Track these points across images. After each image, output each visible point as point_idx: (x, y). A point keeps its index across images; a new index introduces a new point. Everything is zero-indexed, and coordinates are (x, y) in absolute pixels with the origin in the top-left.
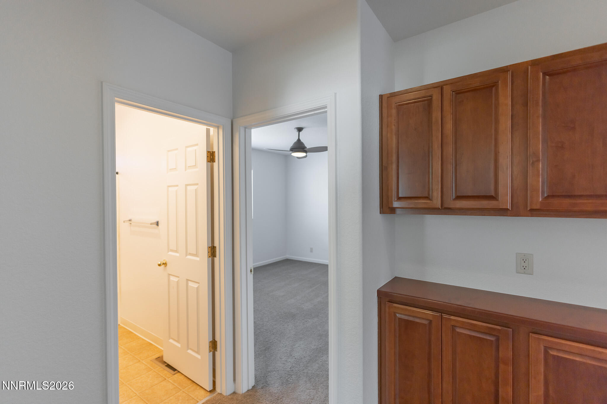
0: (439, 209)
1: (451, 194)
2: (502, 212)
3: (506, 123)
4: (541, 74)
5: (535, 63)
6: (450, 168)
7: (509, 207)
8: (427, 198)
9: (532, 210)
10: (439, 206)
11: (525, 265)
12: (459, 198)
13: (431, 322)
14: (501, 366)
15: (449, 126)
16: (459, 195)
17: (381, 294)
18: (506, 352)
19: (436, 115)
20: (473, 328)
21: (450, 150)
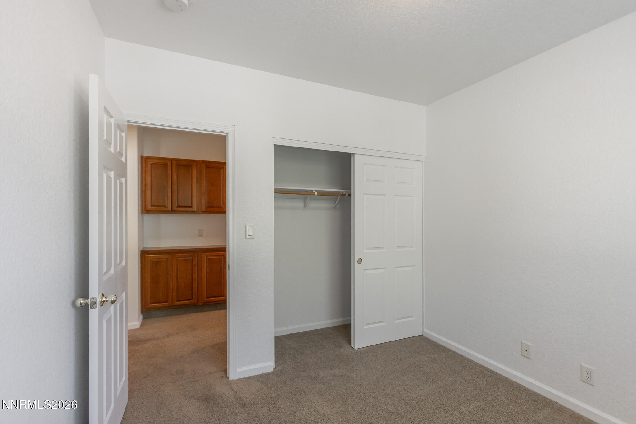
0: (170, 211)
1: (175, 205)
2: (193, 212)
3: (195, 180)
4: (205, 166)
5: (204, 162)
6: (175, 195)
7: (196, 210)
8: (165, 206)
9: (203, 212)
10: (170, 210)
11: (200, 233)
12: (179, 207)
13: (168, 258)
14: (194, 267)
15: (175, 177)
16: (179, 205)
17: (142, 251)
18: (195, 262)
19: (169, 172)
20: (185, 256)
21: (175, 187)
